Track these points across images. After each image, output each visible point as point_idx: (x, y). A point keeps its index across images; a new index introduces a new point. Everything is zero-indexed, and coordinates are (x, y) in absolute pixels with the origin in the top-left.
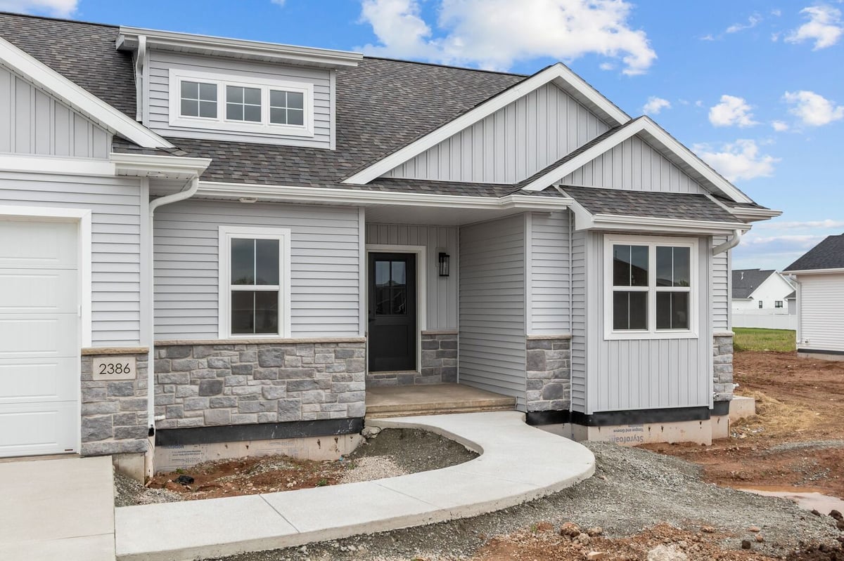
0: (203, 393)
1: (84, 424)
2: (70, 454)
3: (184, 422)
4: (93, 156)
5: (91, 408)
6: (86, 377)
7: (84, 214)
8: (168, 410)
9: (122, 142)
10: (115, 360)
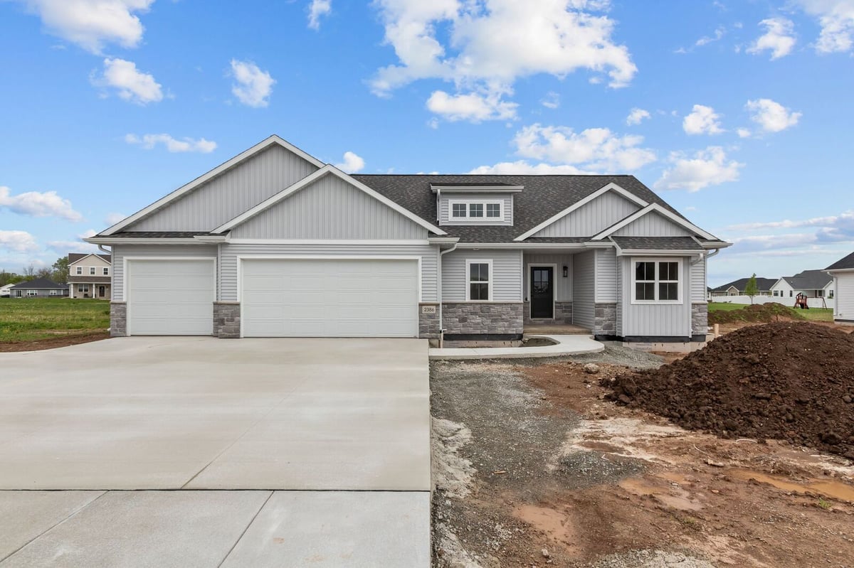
0: (460, 321)
1: (420, 328)
2: (415, 338)
3: (453, 332)
4: (422, 238)
5: (422, 322)
6: (420, 312)
7: (419, 258)
8: (448, 327)
9: (431, 234)
10: (429, 307)
